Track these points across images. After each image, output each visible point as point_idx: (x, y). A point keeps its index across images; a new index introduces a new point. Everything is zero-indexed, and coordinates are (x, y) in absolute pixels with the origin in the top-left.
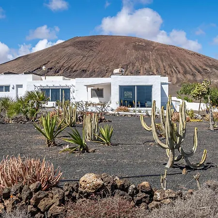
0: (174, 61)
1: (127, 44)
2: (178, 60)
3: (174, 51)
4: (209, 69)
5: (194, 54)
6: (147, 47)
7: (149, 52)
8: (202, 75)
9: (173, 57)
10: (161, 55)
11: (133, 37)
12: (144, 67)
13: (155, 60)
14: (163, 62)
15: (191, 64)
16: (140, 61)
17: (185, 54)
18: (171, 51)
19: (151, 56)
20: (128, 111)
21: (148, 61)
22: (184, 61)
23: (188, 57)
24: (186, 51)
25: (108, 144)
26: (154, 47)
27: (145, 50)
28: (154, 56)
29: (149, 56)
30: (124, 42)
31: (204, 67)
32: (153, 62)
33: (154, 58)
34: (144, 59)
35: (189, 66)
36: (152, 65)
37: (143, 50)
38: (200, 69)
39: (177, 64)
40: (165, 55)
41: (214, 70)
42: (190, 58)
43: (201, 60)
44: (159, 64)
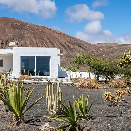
0: (45, 39)
1: (6, 24)
2: (48, 38)
3: (44, 31)
4: (72, 46)
5: (60, 34)
6: (23, 27)
7: (24, 31)
8: (67, 51)
9: (44, 35)
10: (34, 34)
11: (11, 19)
12: (21, 43)
13: (30, 38)
14: (36, 39)
15: (58, 42)
16: (17, 38)
17: (54, 34)
18: (42, 31)
19: (26, 34)
20: (30, 79)
21: (23, 38)
22: (53, 39)
23: (56, 36)
24: (54, 31)
25: (85, 118)
26: (29, 27)
27: (22, 29)
28: (28, 34)
29: (25, 34)
30: (4, 22)
31: (69, 44)
32: (27, 39)
33: (29, 36)
34: (20, 37)
35: (56, 43)
36: (27, 41)
37: (20, 29)
38: (65, 46)
39: (47, 41)
40: (38, 34)
41: (76, 46)
42: (57, 37)
43: (66, 39)
44: (32, 41)
